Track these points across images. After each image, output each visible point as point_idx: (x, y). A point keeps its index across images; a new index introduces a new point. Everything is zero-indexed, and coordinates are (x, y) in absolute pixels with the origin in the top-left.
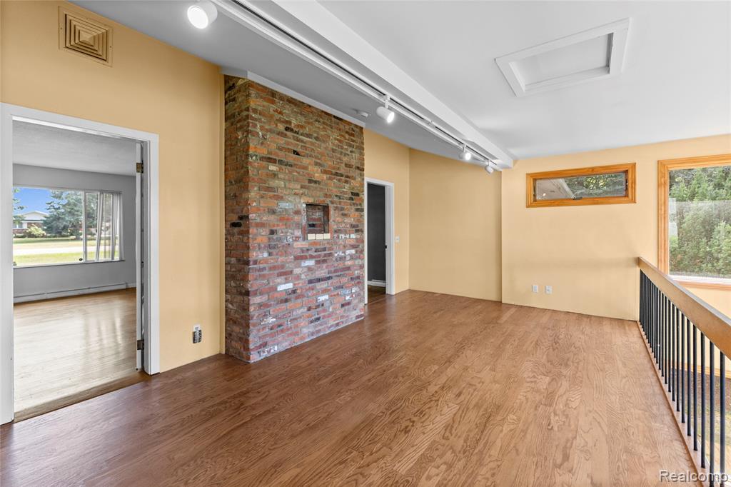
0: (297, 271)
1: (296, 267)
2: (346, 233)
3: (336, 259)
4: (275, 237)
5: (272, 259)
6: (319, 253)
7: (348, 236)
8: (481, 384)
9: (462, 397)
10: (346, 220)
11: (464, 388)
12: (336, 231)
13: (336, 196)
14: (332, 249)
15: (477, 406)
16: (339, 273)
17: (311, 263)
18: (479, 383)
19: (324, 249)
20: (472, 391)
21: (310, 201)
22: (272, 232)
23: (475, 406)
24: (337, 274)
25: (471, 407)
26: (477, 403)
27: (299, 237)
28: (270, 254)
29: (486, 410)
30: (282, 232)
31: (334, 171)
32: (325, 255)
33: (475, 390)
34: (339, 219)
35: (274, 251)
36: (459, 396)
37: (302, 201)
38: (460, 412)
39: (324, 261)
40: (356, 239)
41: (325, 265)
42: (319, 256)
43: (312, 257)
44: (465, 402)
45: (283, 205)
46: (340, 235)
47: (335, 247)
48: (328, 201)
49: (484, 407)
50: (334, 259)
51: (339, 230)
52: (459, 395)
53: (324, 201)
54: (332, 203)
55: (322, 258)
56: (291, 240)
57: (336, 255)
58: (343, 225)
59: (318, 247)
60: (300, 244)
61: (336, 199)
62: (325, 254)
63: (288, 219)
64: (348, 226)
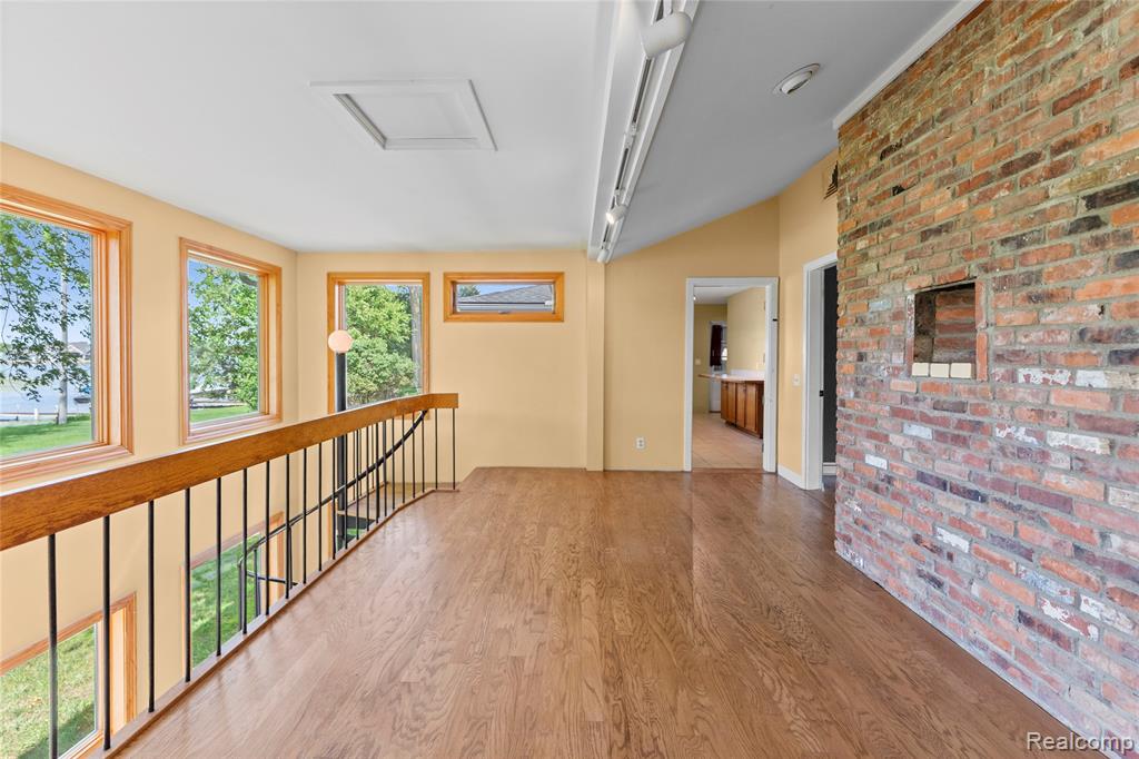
0: (895, 439)
1: (895, 432)
2: (1048, 361)
3: (1002, 449)
4: (863, 364)
5: (859, 403)
6: (946, 414)
7: (1062, 377)
8: (528, 619)
9: (543, 589)
10: (1051, 315)
11: (548, 604)
12: (1000, 358)
13: (1004, 242)
14: (986, 412)
15: (520, 585)
16: (1016, 501)
17: (924, 432)
18: (531, 620)
19: (960, 407)
20: (535, 602)
21: (924, 285)
22: (861, 357)
23: (523, 583)
24: (1007, 498)
25: (527, 582)
26: (521, 589)
27: (897, 368)
28: (857, 394)
29: (509, 583)
30: (873, 358)
31: (997, 167)
32: (961, 425)
33: (532, 605)
34: (1017, 316)
35: (862, 391)
36: (547, 590)
37: (907, 289)
38: (536, 572)
39: (959, 441)
40: (1114, 392)
41: (960, 453)
42: (944, 422)
43: (926, 420)
44: (536, 585)
45: (877, 305)
46: (1022, 373)
47: (995, 407)
48: (972, 269)
49: (511, 586)
50: (993, 445)
51: (1016, 353)
52: (549, 592)
53: (961, 272)
54: (986, 269)
55: (952, 430)
56: (886, 373)
57: (1000, 434)
58: (1036, 335)
59: (943, 397)
60: (900, 384)
61: (1003, 252)
62: (960, 421)
63: (882, 332)
64: (1064, 337)
